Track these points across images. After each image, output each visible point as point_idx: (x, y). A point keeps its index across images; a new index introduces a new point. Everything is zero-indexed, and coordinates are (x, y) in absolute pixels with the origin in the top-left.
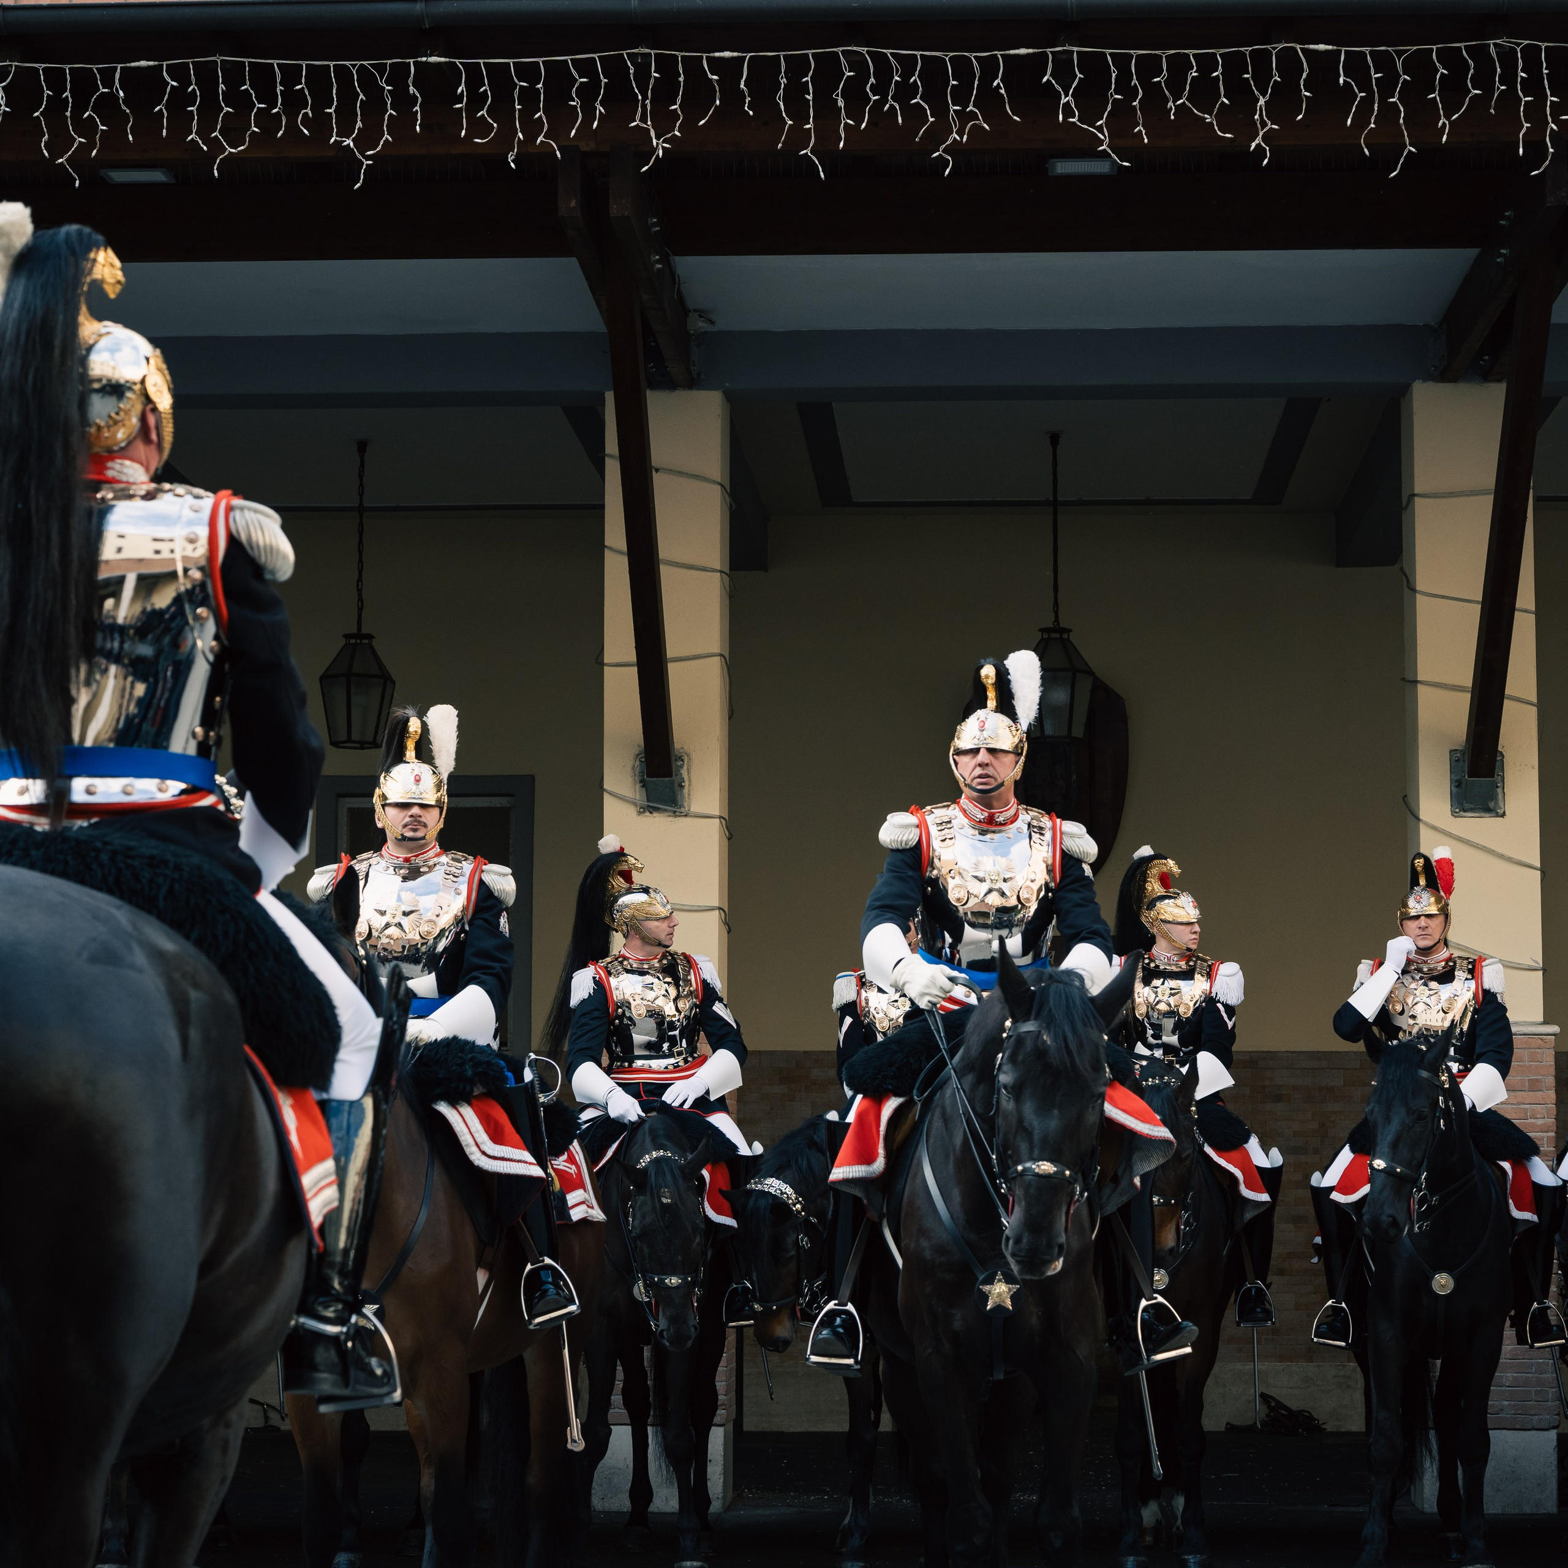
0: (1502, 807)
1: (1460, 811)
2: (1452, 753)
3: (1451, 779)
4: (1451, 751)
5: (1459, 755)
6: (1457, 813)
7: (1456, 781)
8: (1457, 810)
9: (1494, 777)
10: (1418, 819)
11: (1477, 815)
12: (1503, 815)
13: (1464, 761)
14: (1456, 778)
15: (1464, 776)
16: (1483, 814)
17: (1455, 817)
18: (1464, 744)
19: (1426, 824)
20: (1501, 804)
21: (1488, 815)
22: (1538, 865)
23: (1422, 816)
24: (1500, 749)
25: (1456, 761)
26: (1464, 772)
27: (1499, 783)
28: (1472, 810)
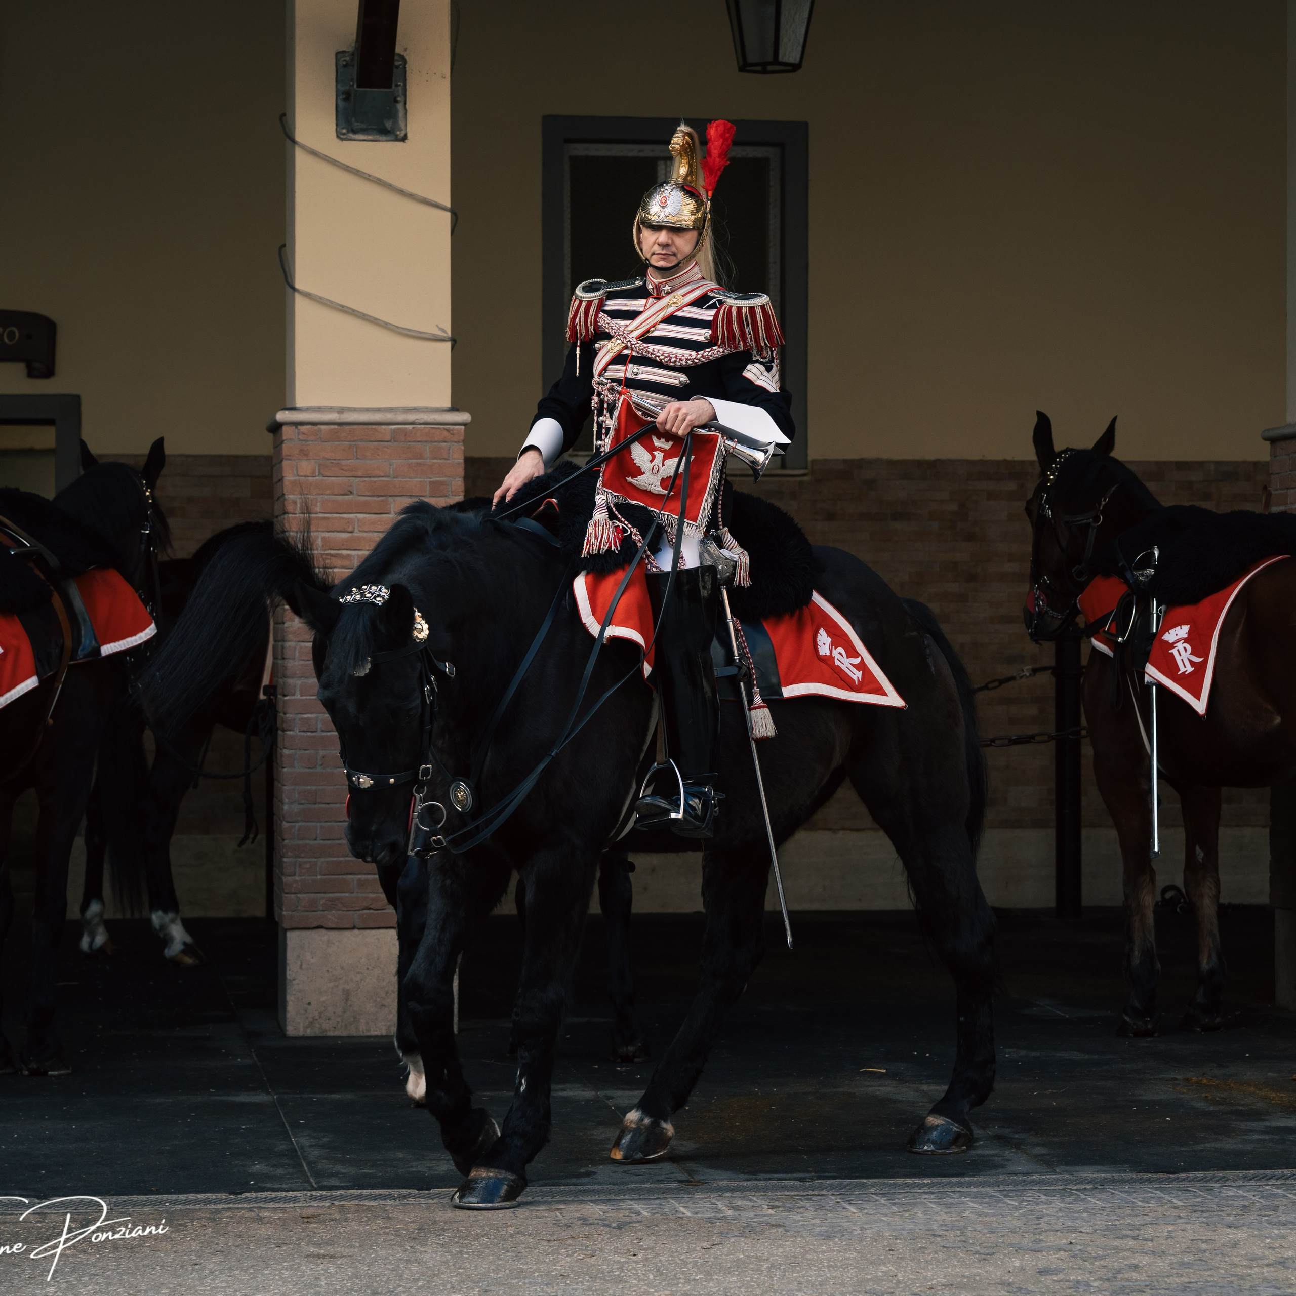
0: (403, 127)
1: (348, 132)
2: (340, 56)
3: (337, 91)
4: (337, 54)
5: (348, 59)
6: (344, 134)
7: (344, 93)
8: (344, 131)
9: (390, 87)
10: (294, 142)
11: (370, 137)
12: (404, 139)
13: (353, 66)
14: (343, 89)
15: (353, 85)
16: (378, 137)
17: (342, 139)
18: (354, 44)
19: (303, 147)
20: (402, 124)
21: (384, 138)
22: (448, 204)
23: (299, 137)
24: (398, 50)
25: (345, 66)
26: (352, 80)
27: (398, 96)
28: (363, 131)
